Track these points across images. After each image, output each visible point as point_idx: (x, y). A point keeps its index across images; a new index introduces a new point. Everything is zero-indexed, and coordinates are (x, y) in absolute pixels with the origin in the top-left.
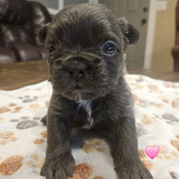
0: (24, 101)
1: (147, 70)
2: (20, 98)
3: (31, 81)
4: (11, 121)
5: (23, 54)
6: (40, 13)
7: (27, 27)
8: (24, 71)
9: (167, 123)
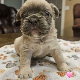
0: (7, 53)
1: (62, 36)
2: (5, 52)
3: (9, 43)
4: (3, 63)
5: (5, 30)
6: (14, 12)
7: (8, 18)
8: (5, 38)
9: (75, 59)
